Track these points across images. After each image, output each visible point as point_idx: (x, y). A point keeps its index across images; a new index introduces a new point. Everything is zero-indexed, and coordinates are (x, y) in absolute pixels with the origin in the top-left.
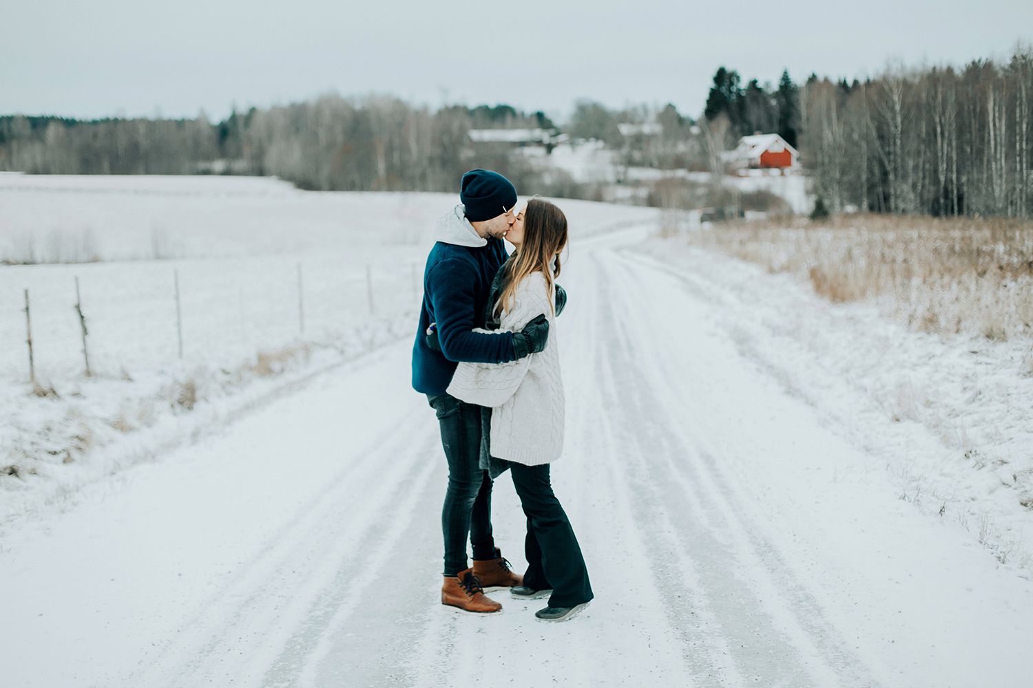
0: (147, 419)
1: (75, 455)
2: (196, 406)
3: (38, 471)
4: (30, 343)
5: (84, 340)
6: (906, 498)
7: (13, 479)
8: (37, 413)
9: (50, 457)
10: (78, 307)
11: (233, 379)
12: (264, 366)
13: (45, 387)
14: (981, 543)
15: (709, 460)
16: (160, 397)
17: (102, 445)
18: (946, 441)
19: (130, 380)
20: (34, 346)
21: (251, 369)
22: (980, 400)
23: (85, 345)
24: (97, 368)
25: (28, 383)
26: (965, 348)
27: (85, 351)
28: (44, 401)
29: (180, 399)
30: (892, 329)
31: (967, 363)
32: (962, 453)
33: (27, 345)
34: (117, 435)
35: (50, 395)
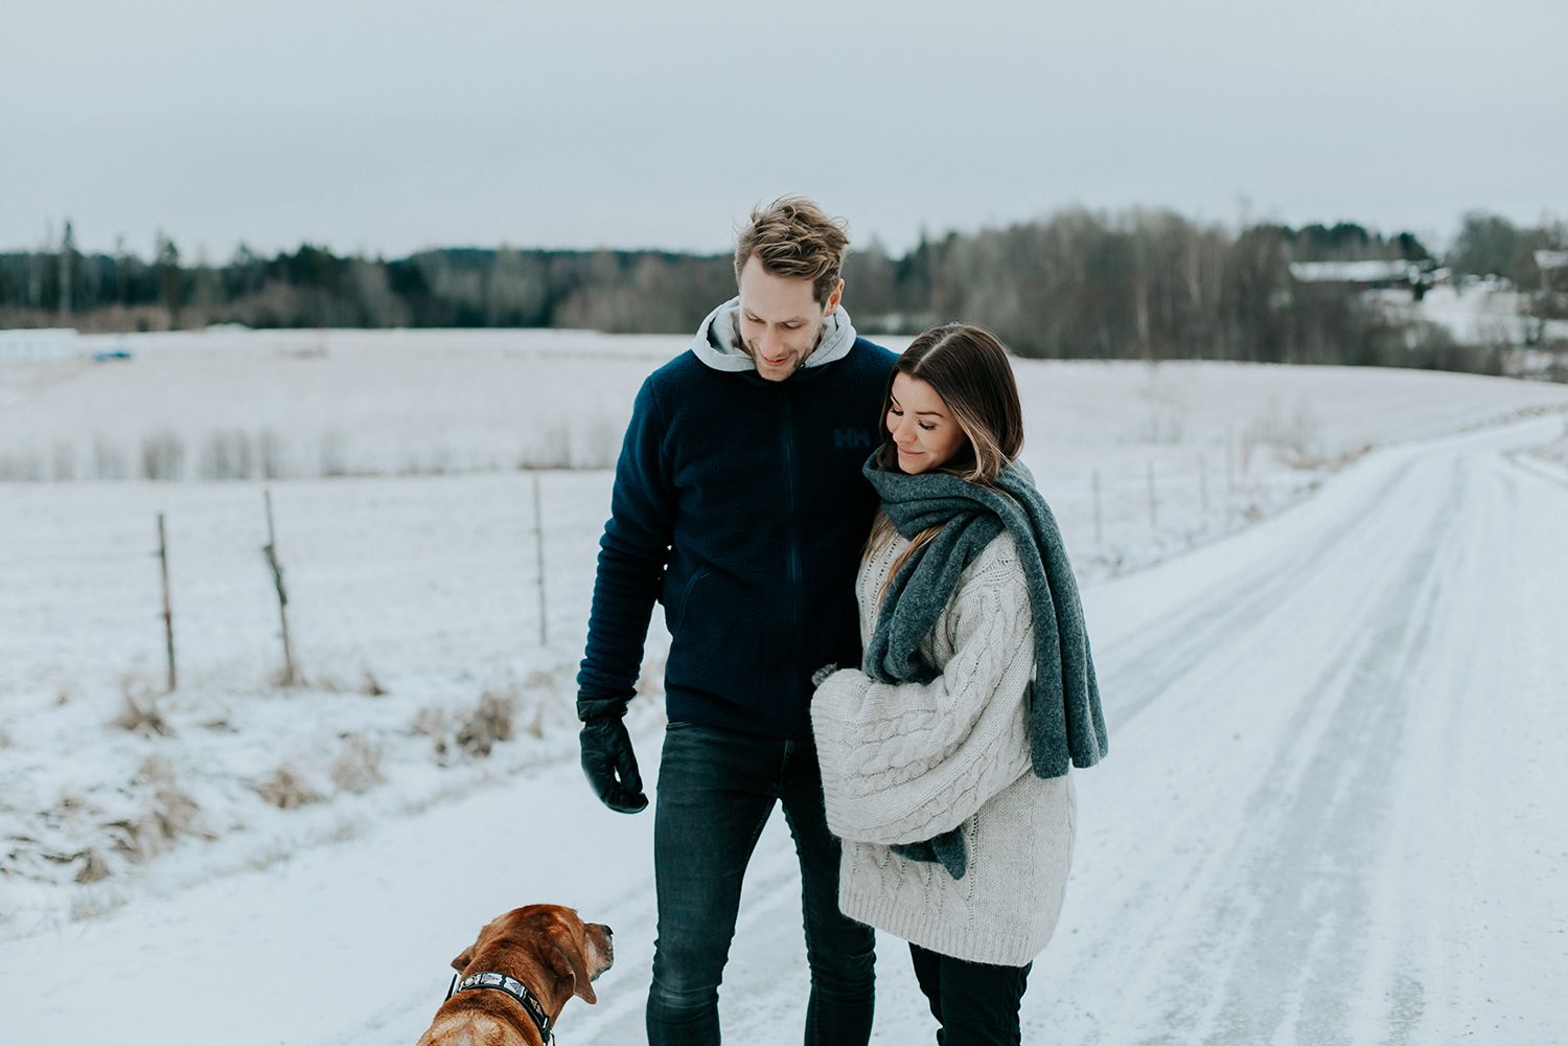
1: (114, 862)
2: (501, 747)
4: (168, 617)
5: (282, 616)
10: (270, 550)
13: (144, 711)
16: (417, 731)
20: (176, 623)
23: (284, 623)
24: (309, 672)
27: (285, 636)
29: (462, 733)
33: (161, 625)
35: (144, 727)
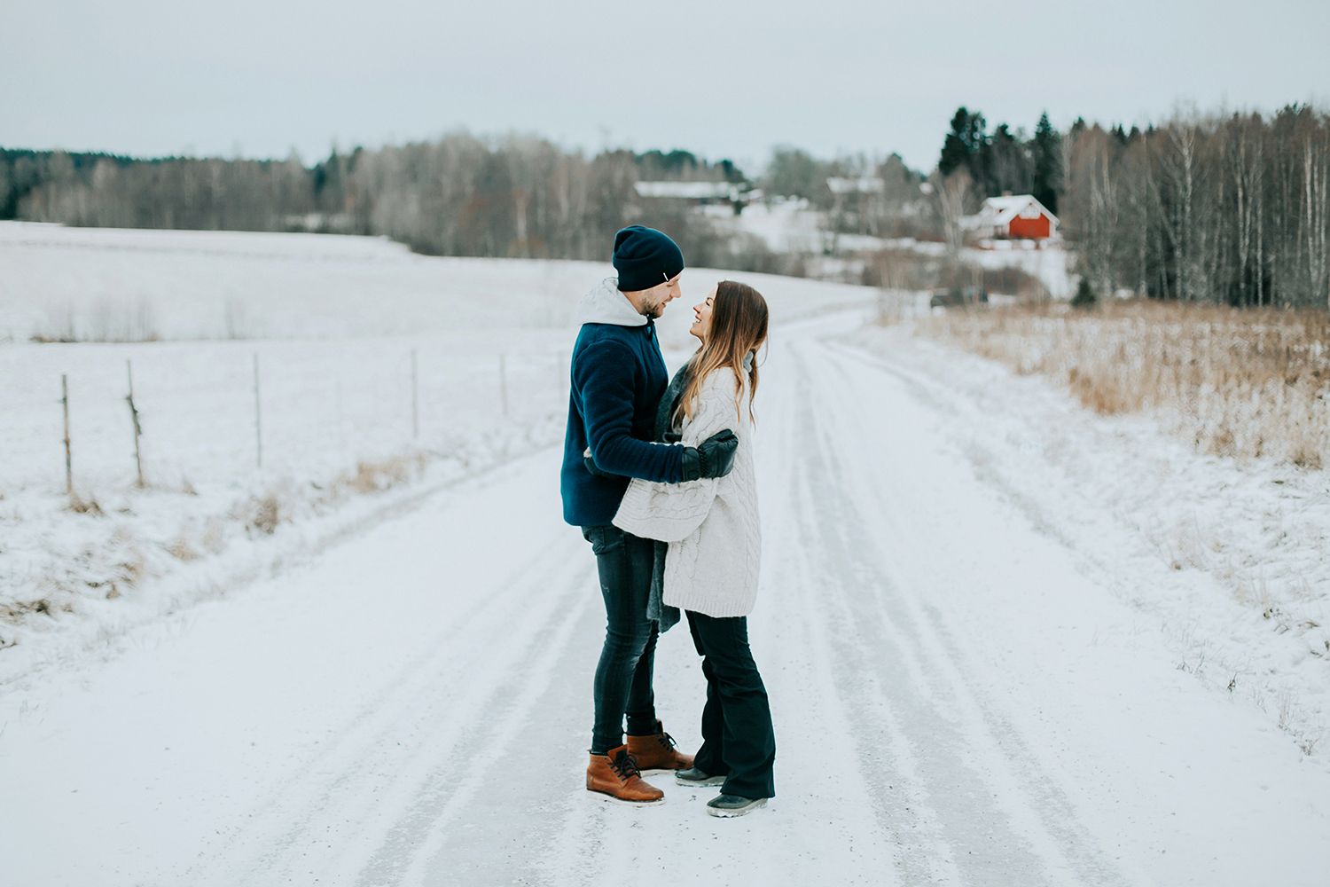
0: (215, 544)
1: (122, 588)
2: (277, 529)
3: (74, 607)
4: (67, 443)
5: (137, 442)
6: (1186, 667)
7: (42, 616)
8: (75, 533)
9: (90, 590)
10: (130, 399)
11: (325, 495)
12: (366, 480)
13: (86, 501)
14: (1281, 727)
15: (933, 613)
16: (233, 517)
17: (157, 576)
18: (1240, 596)
19: (194, 493)
20: (72, 447)
21: (348, 483)
22: (1285, 544)
23: (137, 448)
24: (152, 477)
25: (64, 494)
26: (1268, 477)
27: (137, 456)
28: (84, 518)
29: (257, 519)
30: (1175, 451)
31: (1270, 496)
32: (1259, 612)
33: (63, 447)
34: (176, 564)
35: (91, 510)
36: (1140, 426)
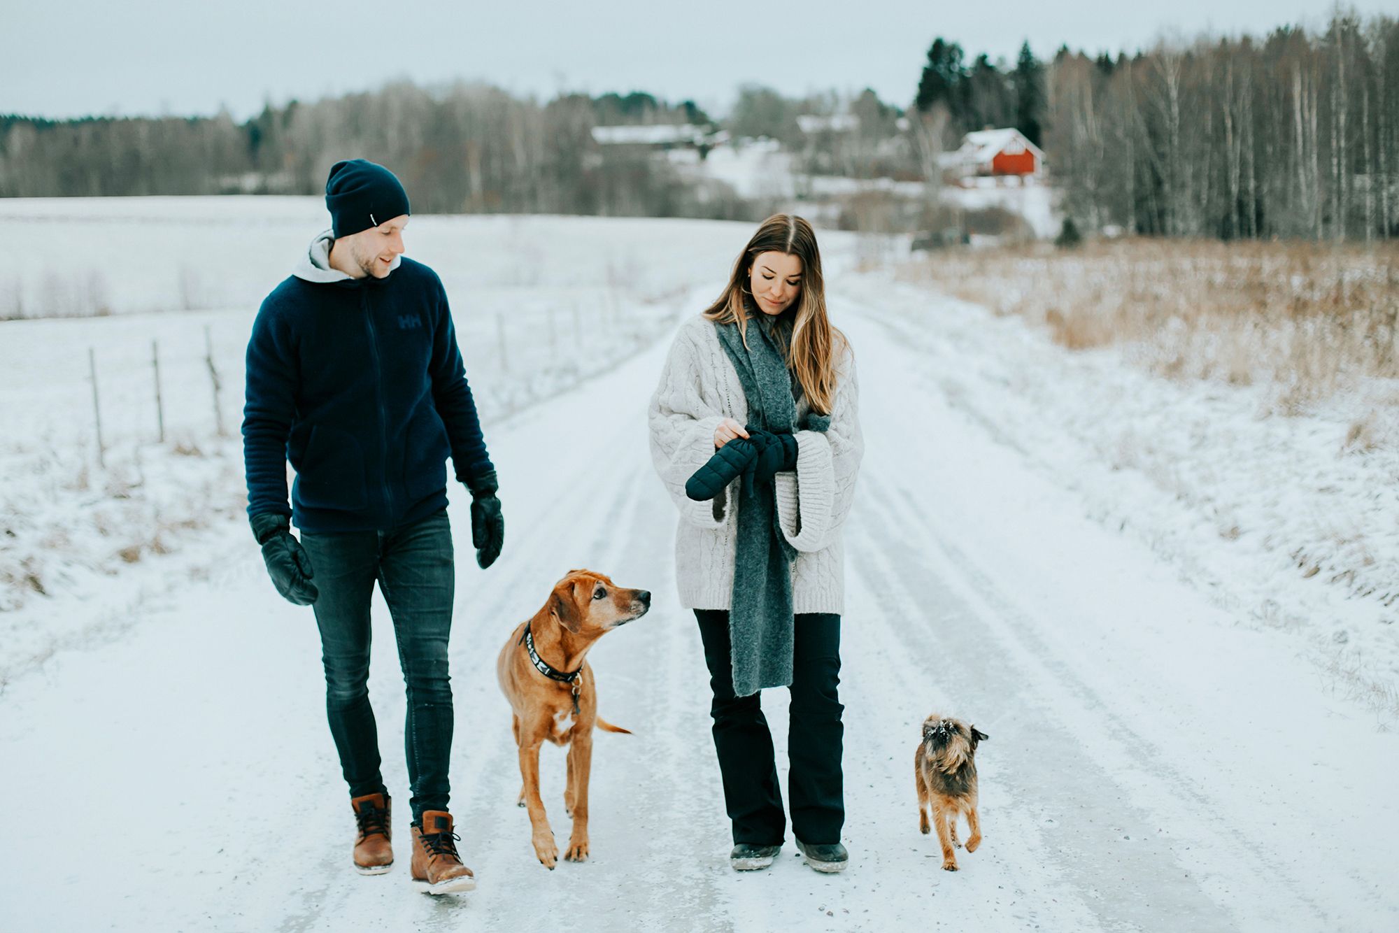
4: (159, 399)
5: (216, 396)
8: (188, 471)
10: (209, 360)
13: (187, 445)
15: (907, 495)
20: (164, 402)
23: (217, 403)
24: (230, 428)
27: (216, 409)
28: (191, 459)
30: (1132, 378)
32: (1174, 496)
33: (153, 402)
35: (195, 453)
36: (1104, 360)
